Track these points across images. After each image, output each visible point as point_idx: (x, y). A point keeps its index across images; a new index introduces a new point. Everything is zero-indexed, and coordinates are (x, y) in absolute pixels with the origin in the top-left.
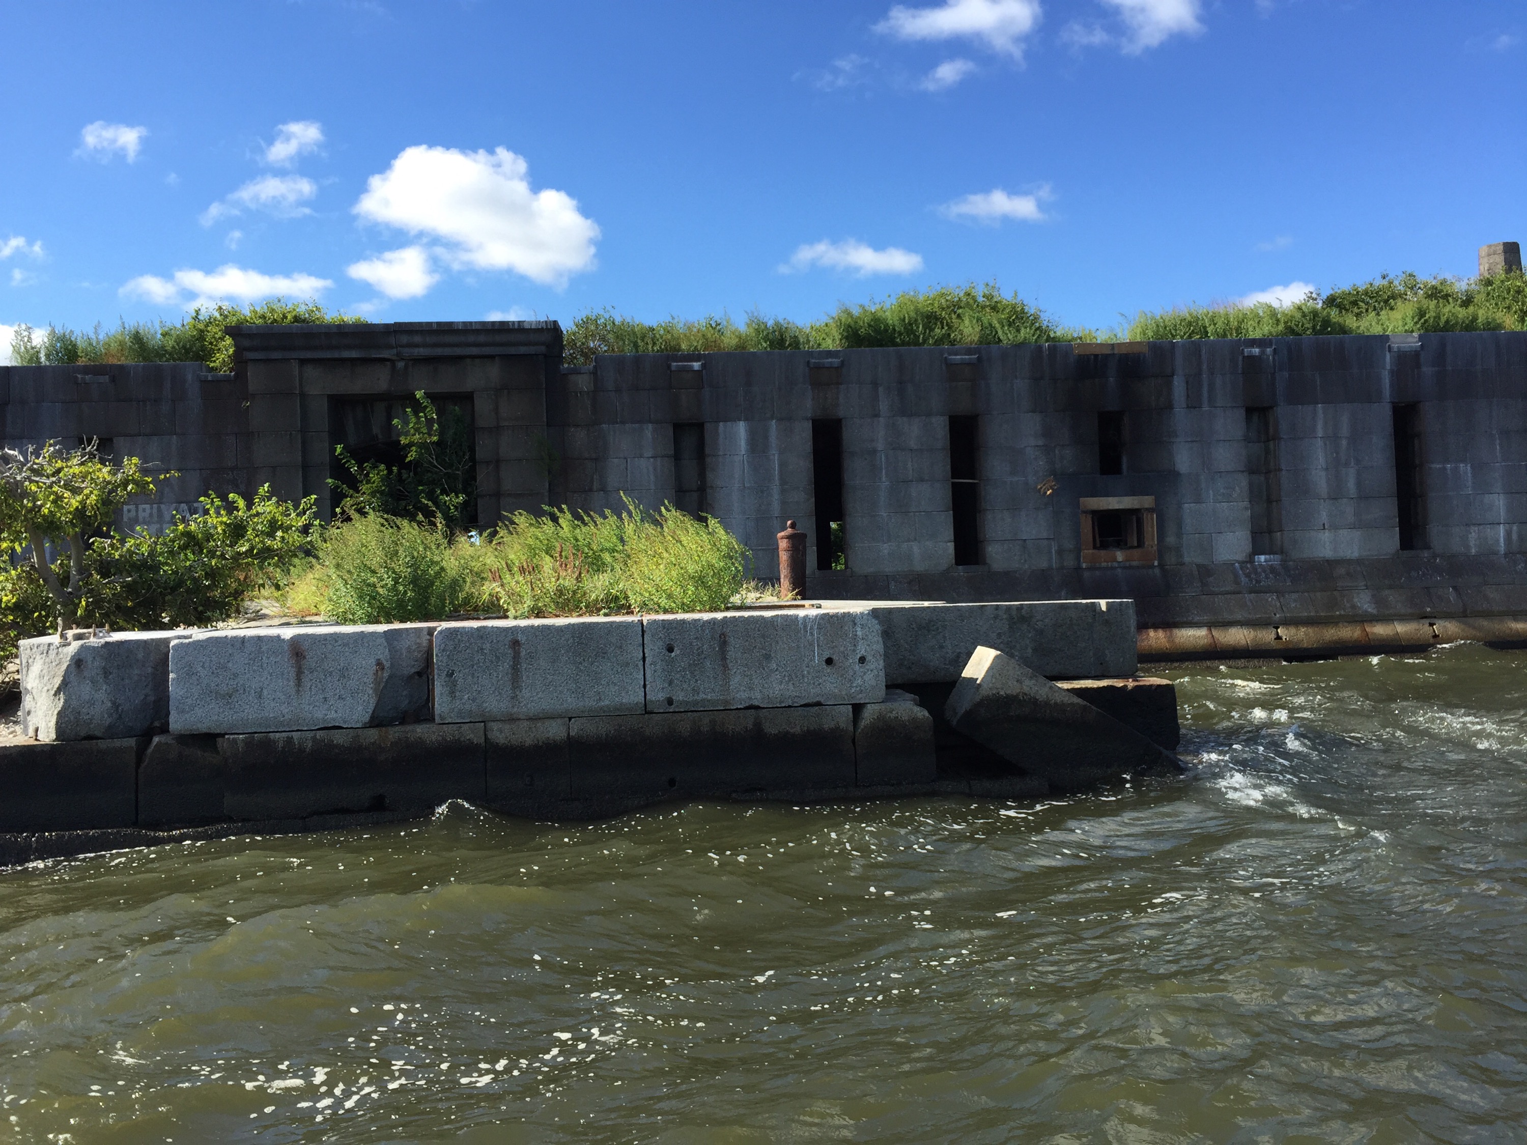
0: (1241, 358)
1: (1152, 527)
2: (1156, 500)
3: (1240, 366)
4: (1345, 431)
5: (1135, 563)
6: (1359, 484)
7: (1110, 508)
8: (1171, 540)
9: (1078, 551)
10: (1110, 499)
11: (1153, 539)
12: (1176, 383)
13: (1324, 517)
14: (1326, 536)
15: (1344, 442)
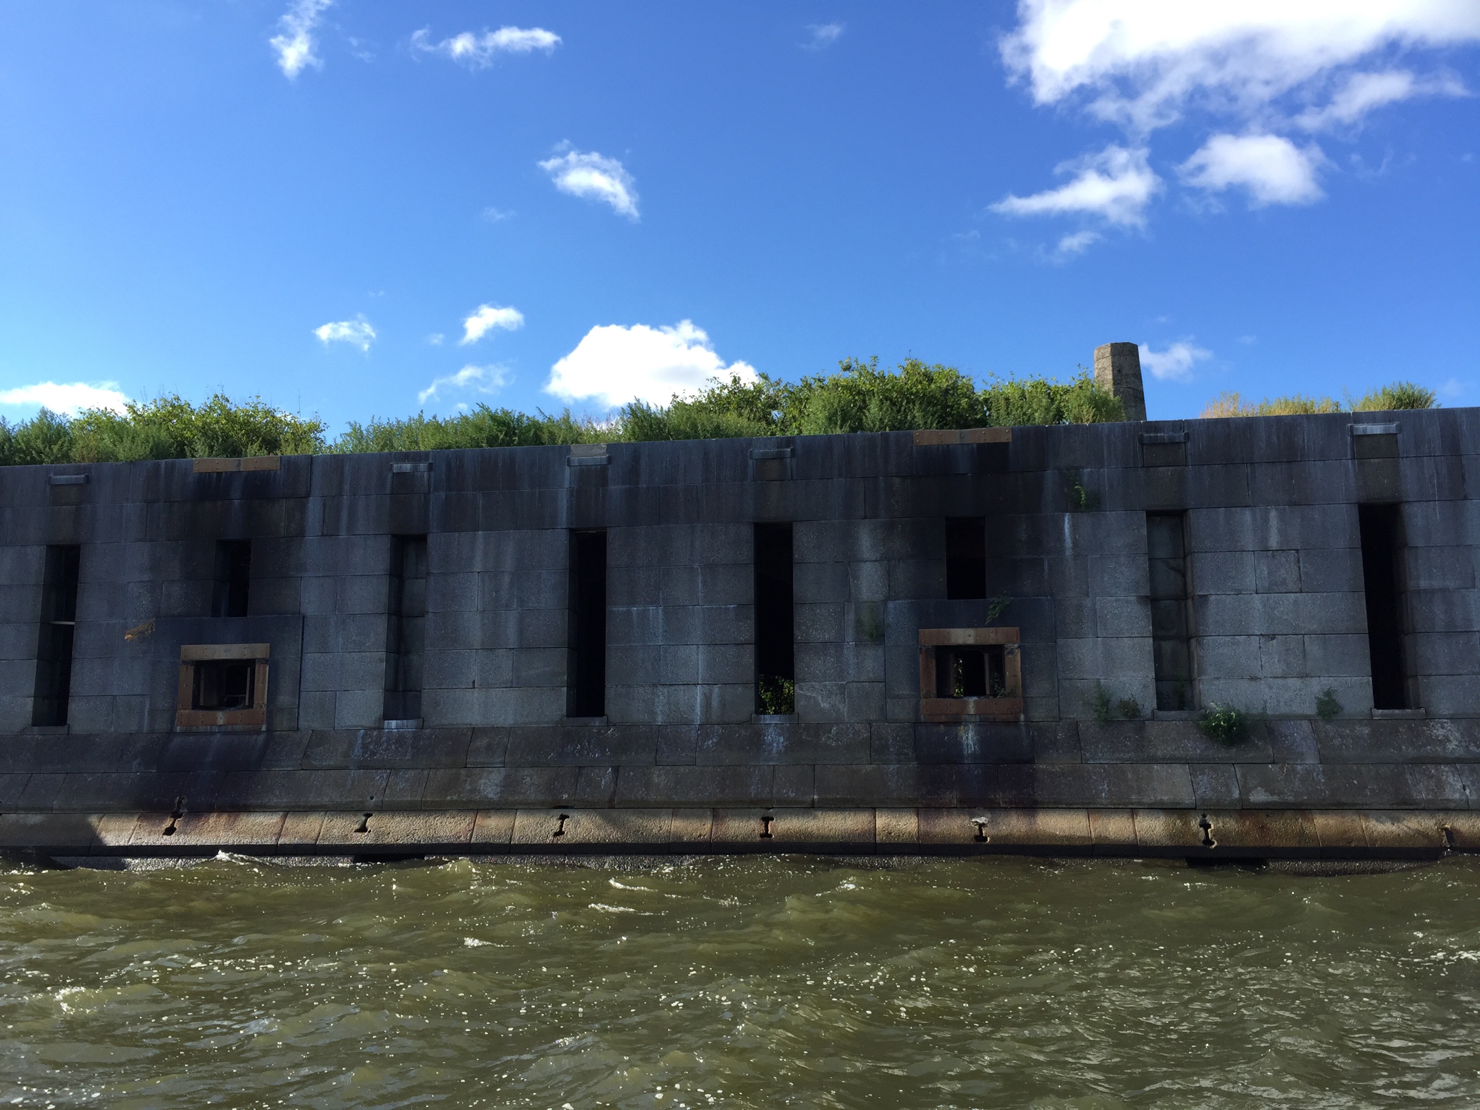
0: (390, 475)
1: (263, 683)
2: (272, 649)
3: (389, 486)
4: (509, 564)
5: (239, 728)
6: (521, 632)
7: (216, 657)
8: (285, 699)
9: (173, 710)
10: (216, 646)
11: (263, 698)
12: (310, 505)
13: (474, 673)
14: (475, 696)
15: (507, 579)
